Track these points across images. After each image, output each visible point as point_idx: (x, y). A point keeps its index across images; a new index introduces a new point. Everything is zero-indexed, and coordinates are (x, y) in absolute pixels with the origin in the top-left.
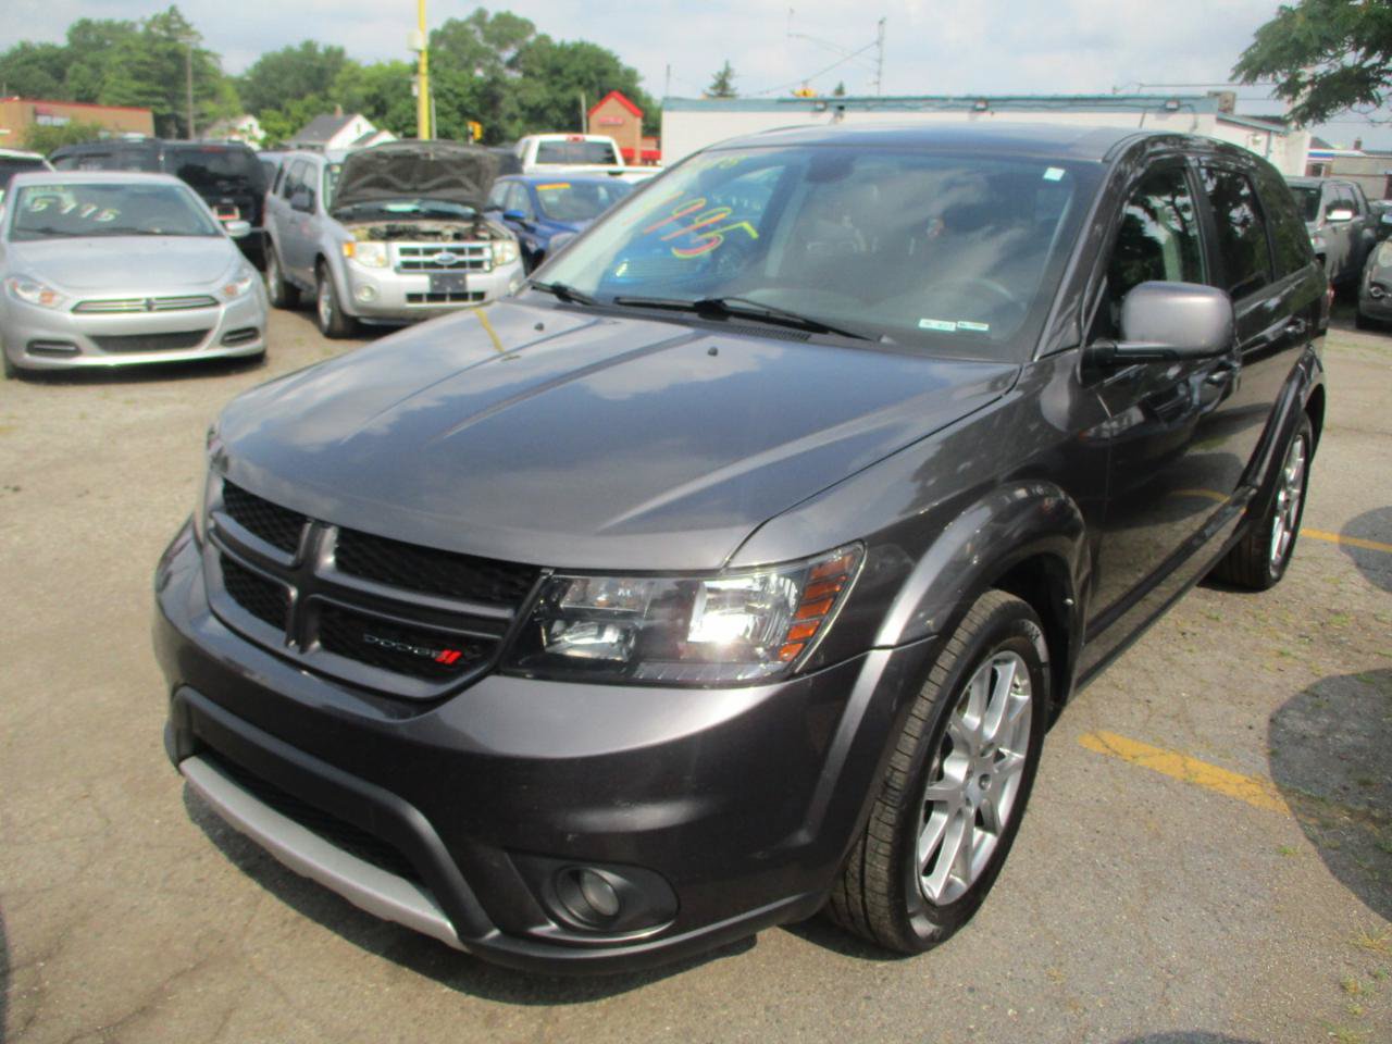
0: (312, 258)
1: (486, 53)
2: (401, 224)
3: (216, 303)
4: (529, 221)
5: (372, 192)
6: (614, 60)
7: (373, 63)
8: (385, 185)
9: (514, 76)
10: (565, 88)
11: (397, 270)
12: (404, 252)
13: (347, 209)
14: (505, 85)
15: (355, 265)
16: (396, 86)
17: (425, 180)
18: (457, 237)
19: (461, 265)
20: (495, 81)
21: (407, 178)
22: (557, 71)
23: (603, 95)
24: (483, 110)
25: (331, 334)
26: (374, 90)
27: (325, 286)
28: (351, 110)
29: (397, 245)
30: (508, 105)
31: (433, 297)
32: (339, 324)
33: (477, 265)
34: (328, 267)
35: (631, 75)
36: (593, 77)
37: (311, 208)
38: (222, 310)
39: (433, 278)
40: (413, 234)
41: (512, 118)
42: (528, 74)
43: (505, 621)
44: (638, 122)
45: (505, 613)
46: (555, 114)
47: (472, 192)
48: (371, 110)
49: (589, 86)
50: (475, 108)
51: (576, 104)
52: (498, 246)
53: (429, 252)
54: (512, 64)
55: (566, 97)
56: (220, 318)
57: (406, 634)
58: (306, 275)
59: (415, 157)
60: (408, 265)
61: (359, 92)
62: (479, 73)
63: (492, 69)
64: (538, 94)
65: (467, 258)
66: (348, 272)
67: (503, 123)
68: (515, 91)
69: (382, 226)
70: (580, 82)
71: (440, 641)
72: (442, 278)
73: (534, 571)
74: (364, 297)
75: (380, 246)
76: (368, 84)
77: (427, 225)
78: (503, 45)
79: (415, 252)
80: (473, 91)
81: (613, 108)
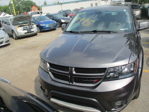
0: (11, 30)
1: (17, 3)
2: (21, 25)
3: (4, 38)
4: (35, 22)
5: (17, 22)
6: (32, 2)
7: (3, 6)
8: (19, 20)
9: (21, 5)
10: (27, 6)
11: (23, 30)
12: (23, 28)
13: (14, 24)
14: (20, 6)
15: (17, 30)
16: (7, 8)
17: (23, 19)
18: (28, 25)
19: (30, 28)
20: (19, 6)
21: (21, 19)
22: (26, 4)
23: (32, 6)
24: (18, 9)
25: (16, 39)
26: (4, 9)
27: (14, 34)
28: (2, 12)
29: (22, 28)
30: (21, 9)
31: (28, 33)
32: (17, 38)
33: (32, 28)
34: (14, 31)
35: (35, 3)
36: (30, 4)
37: (10, 25)
38: (5, 39)
39: (27, 30)
40: (23, 26)
41: (22, 10)
42: (23, 5)
43: (103, 75)
44: (37, 9)
45: (103, 74)
46: (27, 9)
47: (29, 20)
48: (4, 11)
49: (30, 5)
50: (17, 9)
51: (29, 7)
52: (34, 26)
53: (26, 28)
54: (20, 4)
55: (28, 7)
56: (4, 40)
57: (89, 79)
58: (11, 33)
59: (22, 17)
60: (24, 30)
61: (2, 9)
62: (17, 5)
63: (18, 5)
64: (24, 7)
65: (31, 27)
66: (17, 32)
67: (21, 11)
68: (21, 7)
69: (19, 25)
70: (29, 5)
71: (94, 79)
72: (28, 30)
73: (106, 68)
74: (20, 34)
75: (20, 28)
76: (3, 8)
77: (24, 24)
78: (19, 2)
79: (25, 28)
80: (16, 7)
81: (34, 7)
